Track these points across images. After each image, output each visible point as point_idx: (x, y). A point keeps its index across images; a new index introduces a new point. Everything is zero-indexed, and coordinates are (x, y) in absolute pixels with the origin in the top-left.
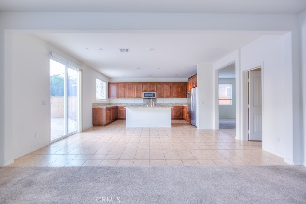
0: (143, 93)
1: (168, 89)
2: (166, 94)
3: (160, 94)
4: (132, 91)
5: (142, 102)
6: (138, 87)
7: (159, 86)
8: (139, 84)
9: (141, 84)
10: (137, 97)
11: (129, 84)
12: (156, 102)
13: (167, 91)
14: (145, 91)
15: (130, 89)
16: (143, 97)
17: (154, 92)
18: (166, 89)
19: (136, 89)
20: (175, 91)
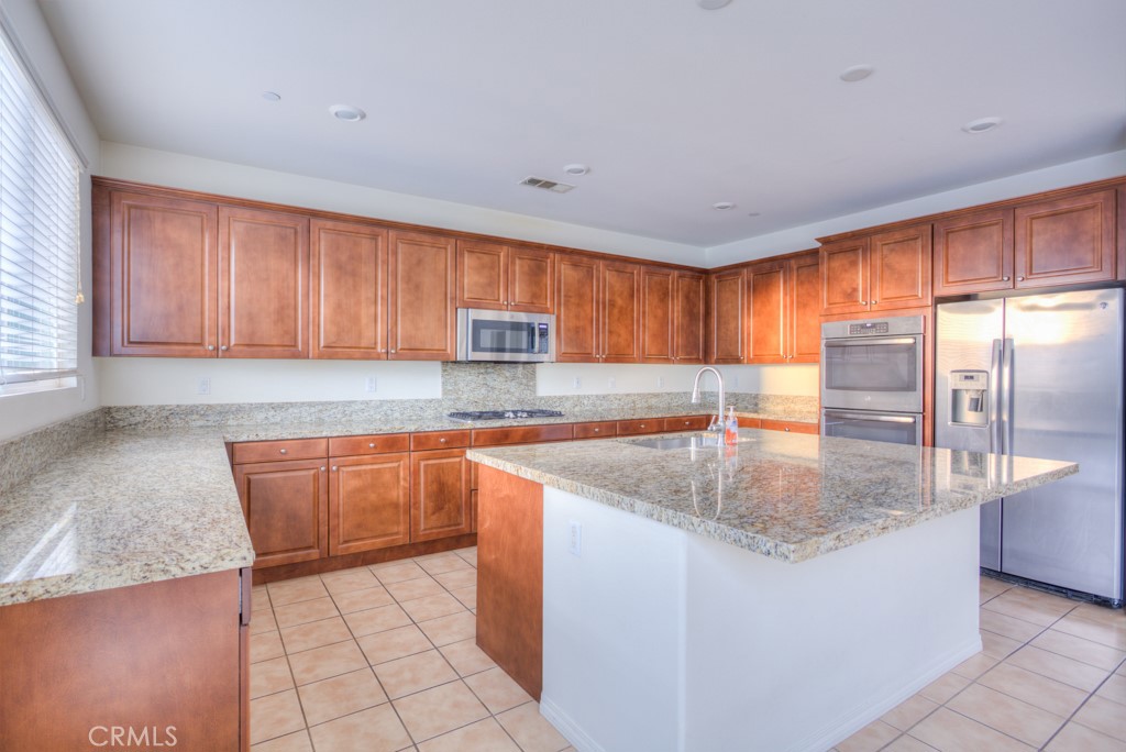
0: (466, 318)
1: (619, 302)
2: (610, 332)
4: (366, 293)
5: (439, 395)
6: (419, 262)
7: (566, 271)
8: (426, 238)
9: (441, 241)
10: (414, 353)
11: (341, 226)
12: (533, 389)
13: (616, 311)
14: (477, 304)
15: (354, 274)
16: (463, 350)
17: (545, 319)
18: (612, 304)
19: (408, 280)
20: (655, 317)
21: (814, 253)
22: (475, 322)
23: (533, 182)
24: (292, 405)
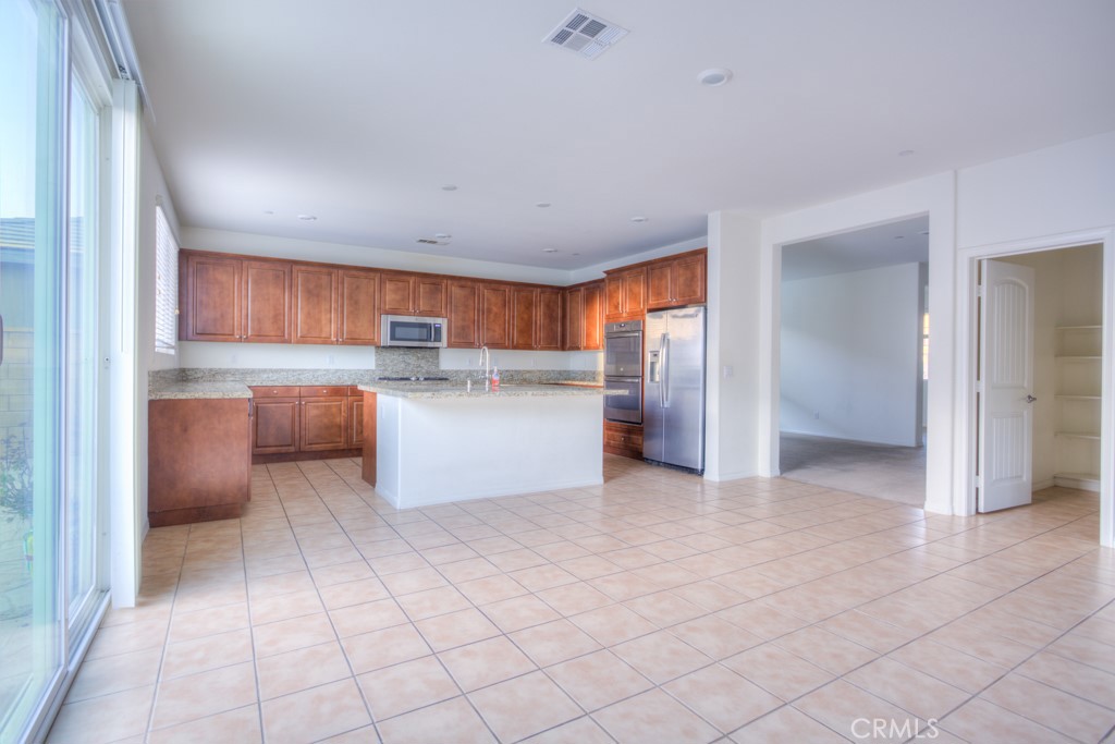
0: (386, 320)
1: (495, 309)
2: (488, 329)
3: (463, 328)
4: (324, 306)
5: (373, 368)
6: (358, 287)
7: (456, 291)
8: (362, 273)
9: (372, 275)
10: (353, 341)
11: (310, 269)
12: (437, 365)
13: (492, 316)
14: (394, 311)
15: (318, 296)
16: (385, 340)
17: (439, 321)
18: (489, 311)
19: (350, 298)
20: (522, 319)
21: (602, 280)
22: (392, 323)
23: (421, 241)
24: (282, 370)
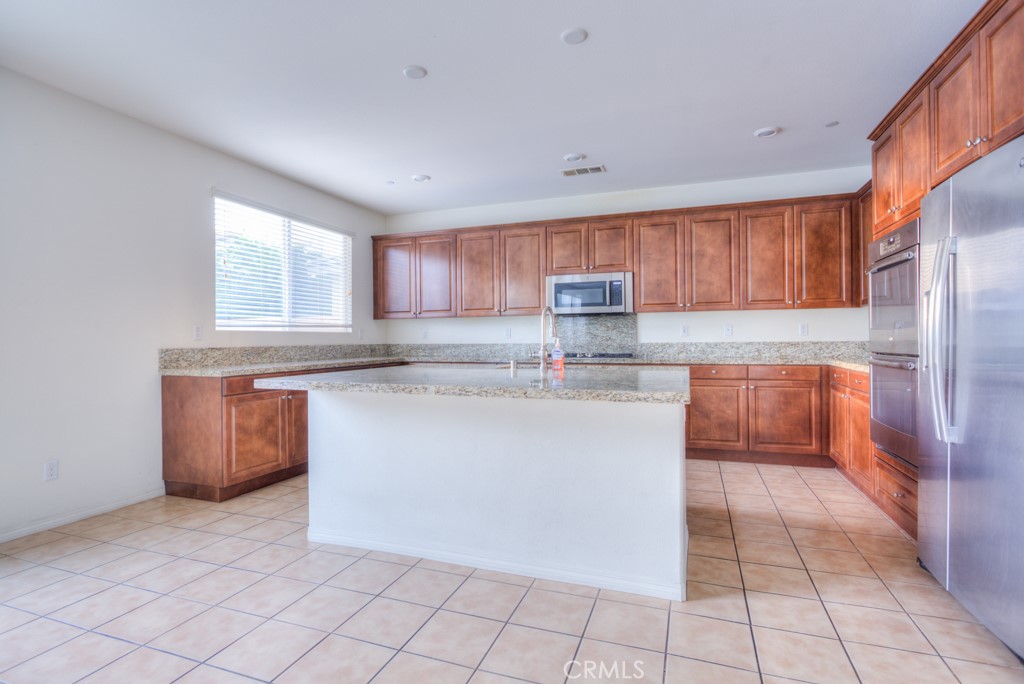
0: (551, 281)
3: (658, 284)
4: (487, 273)
6: (520, 248)
8: (526, 231)
9: (535, 230)
11: (472, 235)
12: (635, 336)
13: (706, 261)
14: (563, 270)
15: (480, 263)
16: (550, 305)
17: (616, 277)
20: (763, 260)
22: (556, 285)
